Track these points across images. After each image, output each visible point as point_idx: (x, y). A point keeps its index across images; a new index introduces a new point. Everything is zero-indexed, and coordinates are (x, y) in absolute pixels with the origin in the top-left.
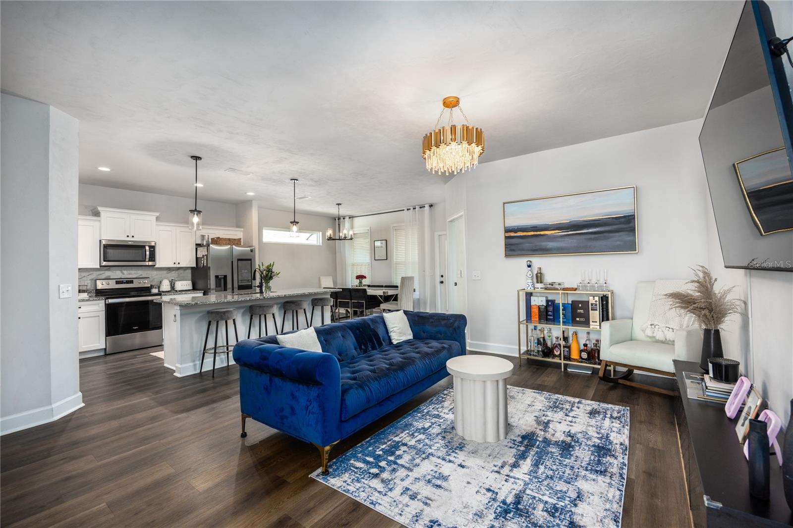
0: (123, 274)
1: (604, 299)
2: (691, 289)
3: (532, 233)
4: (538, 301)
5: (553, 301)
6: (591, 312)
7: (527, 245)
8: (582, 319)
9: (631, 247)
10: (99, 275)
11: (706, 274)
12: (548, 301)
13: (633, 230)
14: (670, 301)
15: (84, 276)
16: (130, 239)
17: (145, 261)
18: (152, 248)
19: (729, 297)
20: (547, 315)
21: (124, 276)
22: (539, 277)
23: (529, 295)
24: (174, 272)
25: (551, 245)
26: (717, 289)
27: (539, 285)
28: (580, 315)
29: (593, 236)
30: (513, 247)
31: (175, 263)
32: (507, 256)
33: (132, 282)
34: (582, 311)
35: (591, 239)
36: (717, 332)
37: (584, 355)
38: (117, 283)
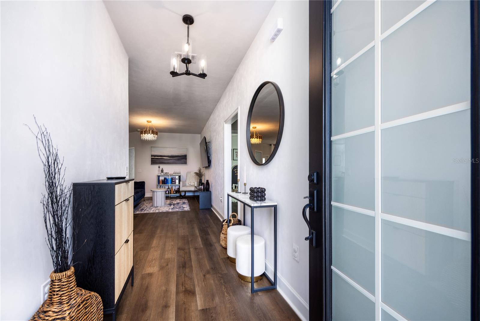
1: (180, 177)
2: (198, 172)
3: (160, 158)
4: (162, 178)
5: (166, 178)
6: (176, 180)
7: (158, 161)
8: (174, 183)
9: (185, 163)
11: (200, 169)
12: (165, 178)
13: (186, 159)
14: (195, 174)
19: (203, 173)
20: (164, 182)
22: (162, 171)
23: (159, 177)
25: (166, 161)
26: (202, 171)
27: (162, 173)
28: (174, 182)
29: (177, 160)
30: (153, 161)
32: (152, 164)
34: (174, 180)
35: (176, 160)
36: (201, 179)
37: (175, 192)
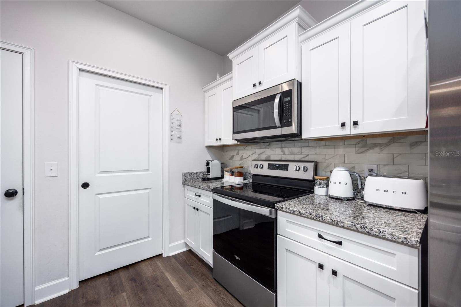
0: (284, 154)
10: (260, 154)
15: (249, 156)
16: (259, 88)
17: (275, 127)
18: (287, 97)
21: (284, 156)
24: (377, 150)
31: (343, 125)
33: (285, 168)
38: (271, 167)
